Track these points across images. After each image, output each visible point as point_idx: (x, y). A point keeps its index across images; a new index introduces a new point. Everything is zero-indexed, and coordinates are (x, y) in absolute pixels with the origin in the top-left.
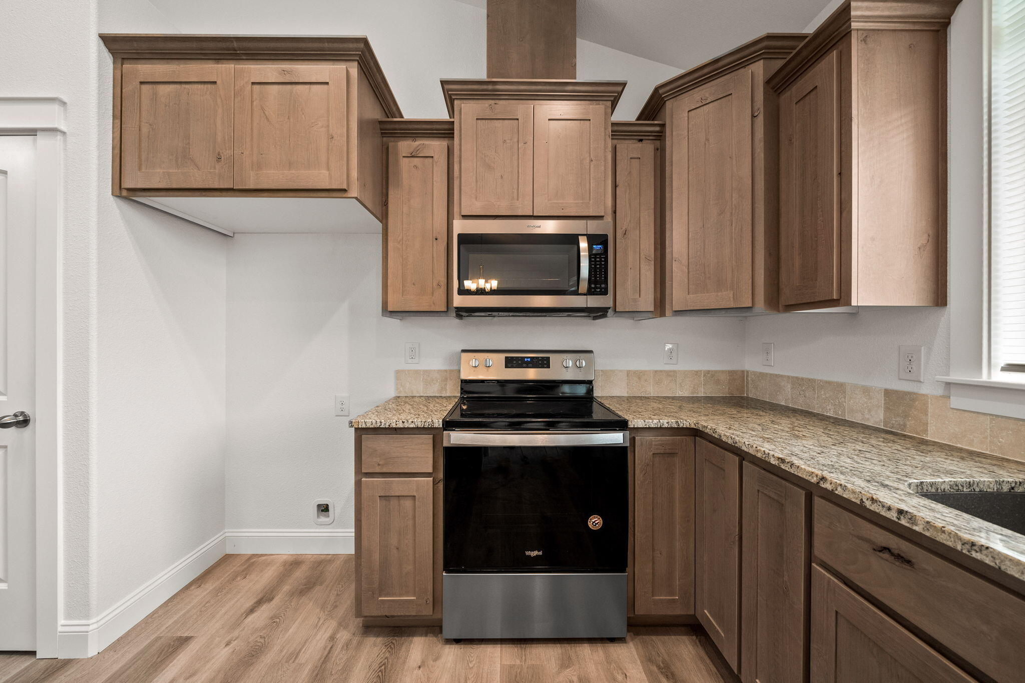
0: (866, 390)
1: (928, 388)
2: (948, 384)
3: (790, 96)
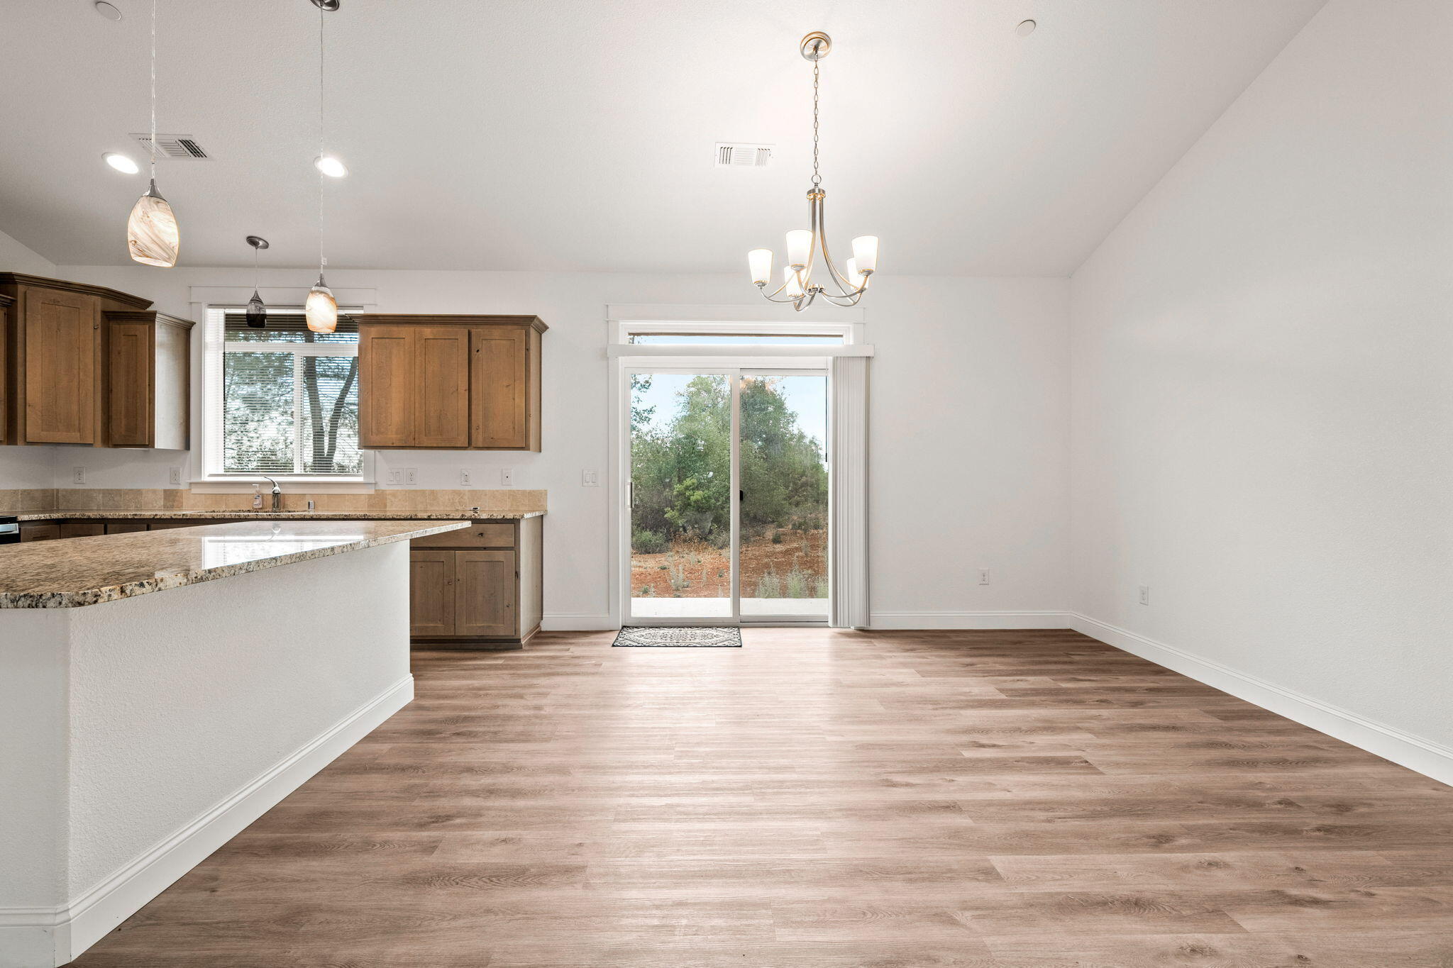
0: (154, 491)
1: (183, 486)
2: (191, 483)
3: (118, 328)
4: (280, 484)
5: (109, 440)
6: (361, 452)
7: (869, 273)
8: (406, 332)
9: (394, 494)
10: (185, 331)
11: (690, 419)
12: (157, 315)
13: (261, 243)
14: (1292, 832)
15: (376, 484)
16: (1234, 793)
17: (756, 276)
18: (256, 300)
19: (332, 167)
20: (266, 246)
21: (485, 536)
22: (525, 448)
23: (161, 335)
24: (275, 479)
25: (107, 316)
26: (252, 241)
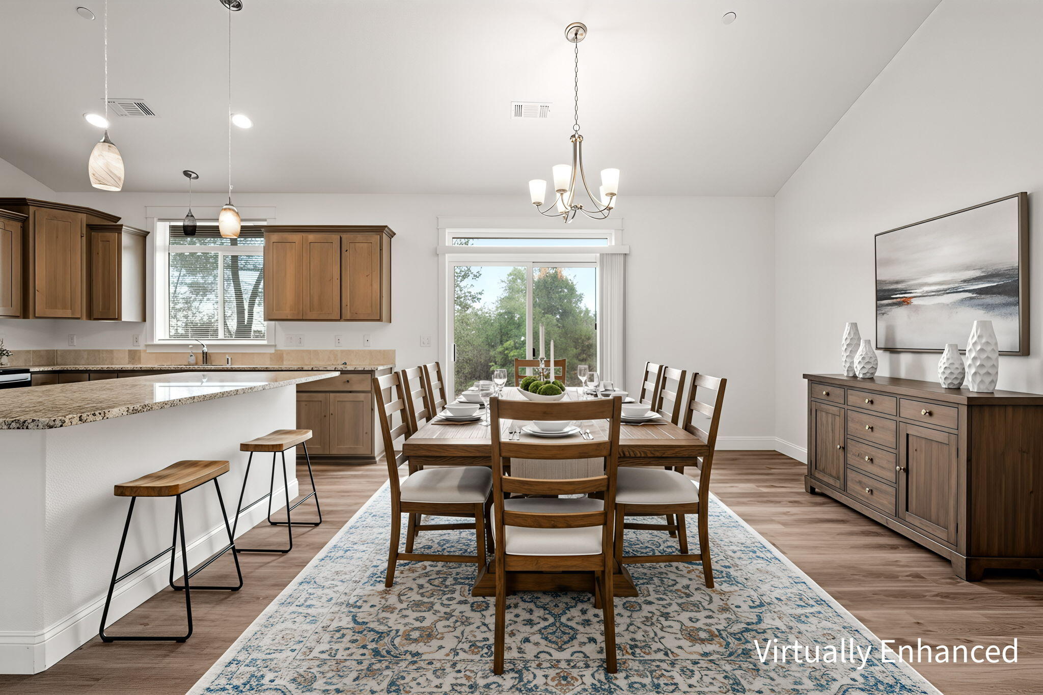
0: (122, 351)
1: (141, 347)
2: (146, 345)
3: (98, 236)
4: (208, 346)
5: (91, 316)
6: (266, 323)
7: (613, 194)
8: (296, 237)
9: (289, 353)
10: (143, 237)
11: (509, 298)
12: (124, 227)
13: (193, 175)
14: (917, 597)
15: (275, 346)
16: (875, 568)
17: (534, 198)
18: (190, 216)
19: (242, 121)
20: (197, 177)
21: (350, 382)
22: (380, 320)
23: (126, 240)
24: (204, 342)
25: (90, 228)
26: (187, 174)
